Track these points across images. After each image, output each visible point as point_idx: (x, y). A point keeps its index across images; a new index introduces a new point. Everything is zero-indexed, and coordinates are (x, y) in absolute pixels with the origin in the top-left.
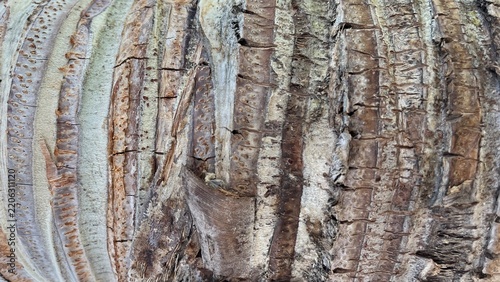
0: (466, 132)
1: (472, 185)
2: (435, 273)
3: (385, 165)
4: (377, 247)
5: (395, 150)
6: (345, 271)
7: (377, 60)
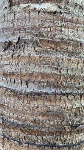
0: (55, 45)
1: (40, 46)
2: (13, 43)
3: (46, 22)
4: (21, 25)
5: (50, 26)
6: (14, 17)
7: (76, 23)
